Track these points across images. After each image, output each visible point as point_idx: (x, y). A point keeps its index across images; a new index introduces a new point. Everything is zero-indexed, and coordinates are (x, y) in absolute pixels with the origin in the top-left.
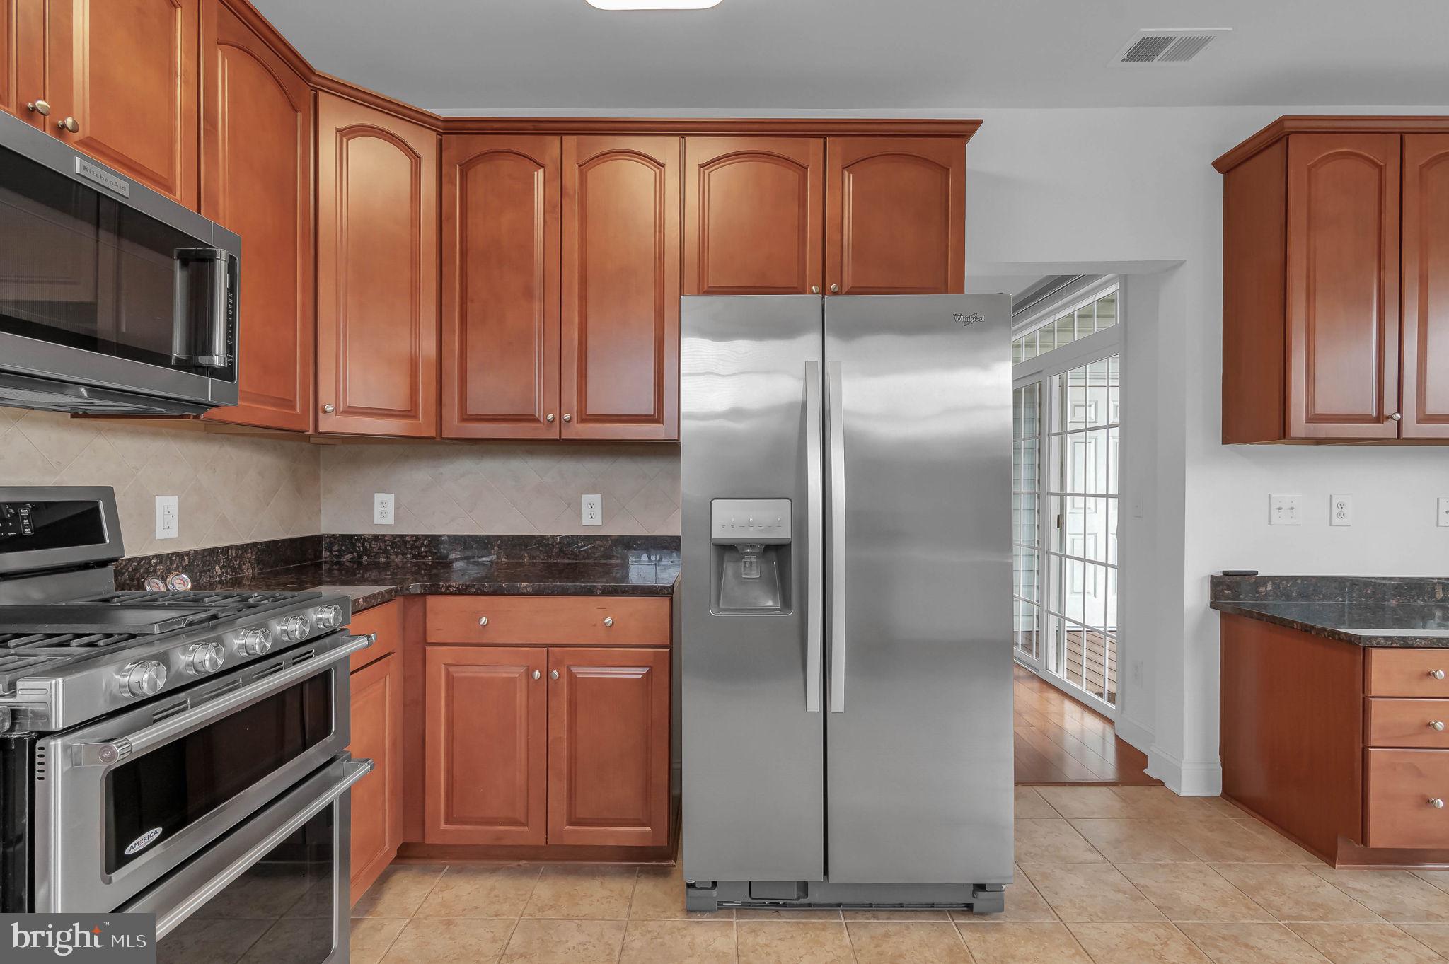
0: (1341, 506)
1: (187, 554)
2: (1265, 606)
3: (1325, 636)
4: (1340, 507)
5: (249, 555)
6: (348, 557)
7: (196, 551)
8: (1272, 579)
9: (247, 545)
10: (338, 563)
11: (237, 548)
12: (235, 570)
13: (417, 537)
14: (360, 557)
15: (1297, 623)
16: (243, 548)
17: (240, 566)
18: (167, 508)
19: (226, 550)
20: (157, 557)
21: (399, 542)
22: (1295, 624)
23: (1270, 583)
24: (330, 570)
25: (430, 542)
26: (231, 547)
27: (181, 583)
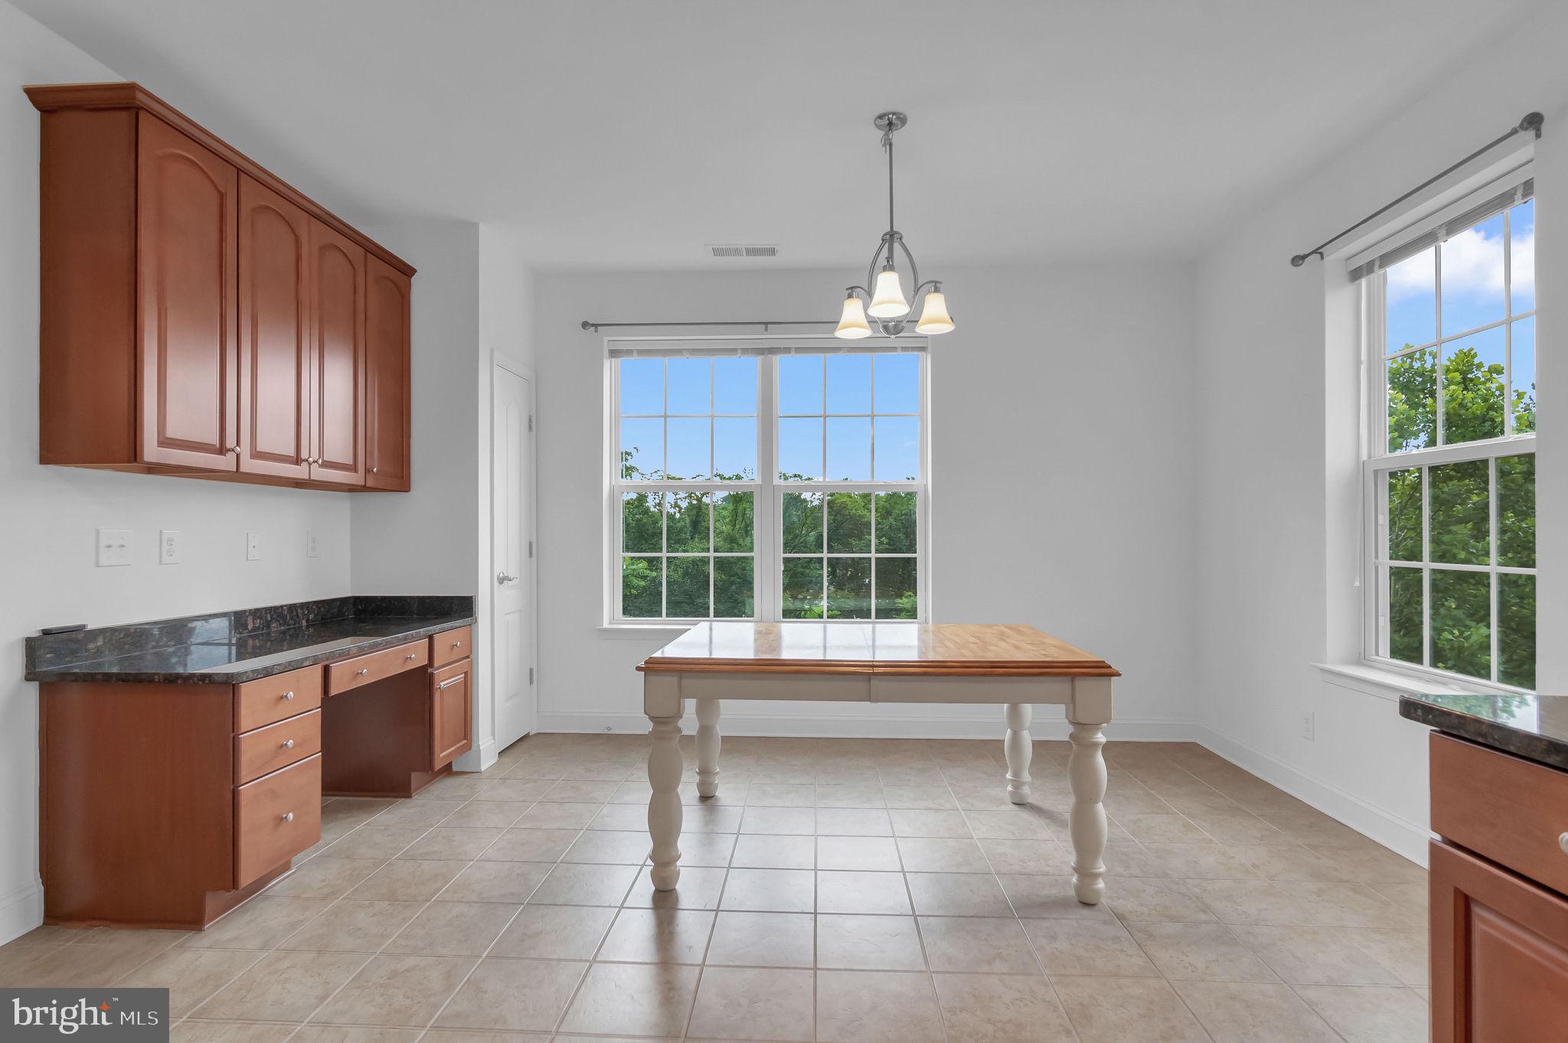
0: (170, 541)
2: (100, 664)
3: (194, 683)
4: (169, 543)
8: (102, 631)
15: (158, 674)
22: (156, 677)
23: (102, 637)
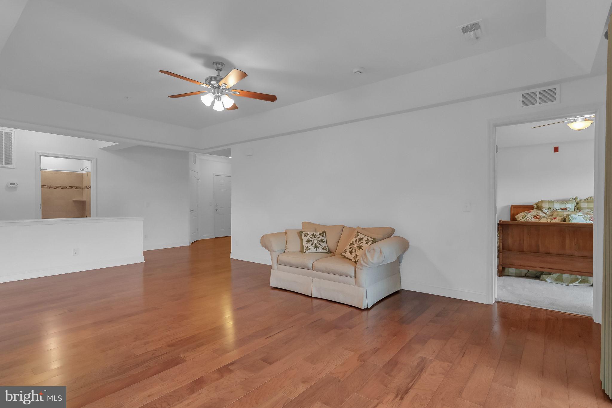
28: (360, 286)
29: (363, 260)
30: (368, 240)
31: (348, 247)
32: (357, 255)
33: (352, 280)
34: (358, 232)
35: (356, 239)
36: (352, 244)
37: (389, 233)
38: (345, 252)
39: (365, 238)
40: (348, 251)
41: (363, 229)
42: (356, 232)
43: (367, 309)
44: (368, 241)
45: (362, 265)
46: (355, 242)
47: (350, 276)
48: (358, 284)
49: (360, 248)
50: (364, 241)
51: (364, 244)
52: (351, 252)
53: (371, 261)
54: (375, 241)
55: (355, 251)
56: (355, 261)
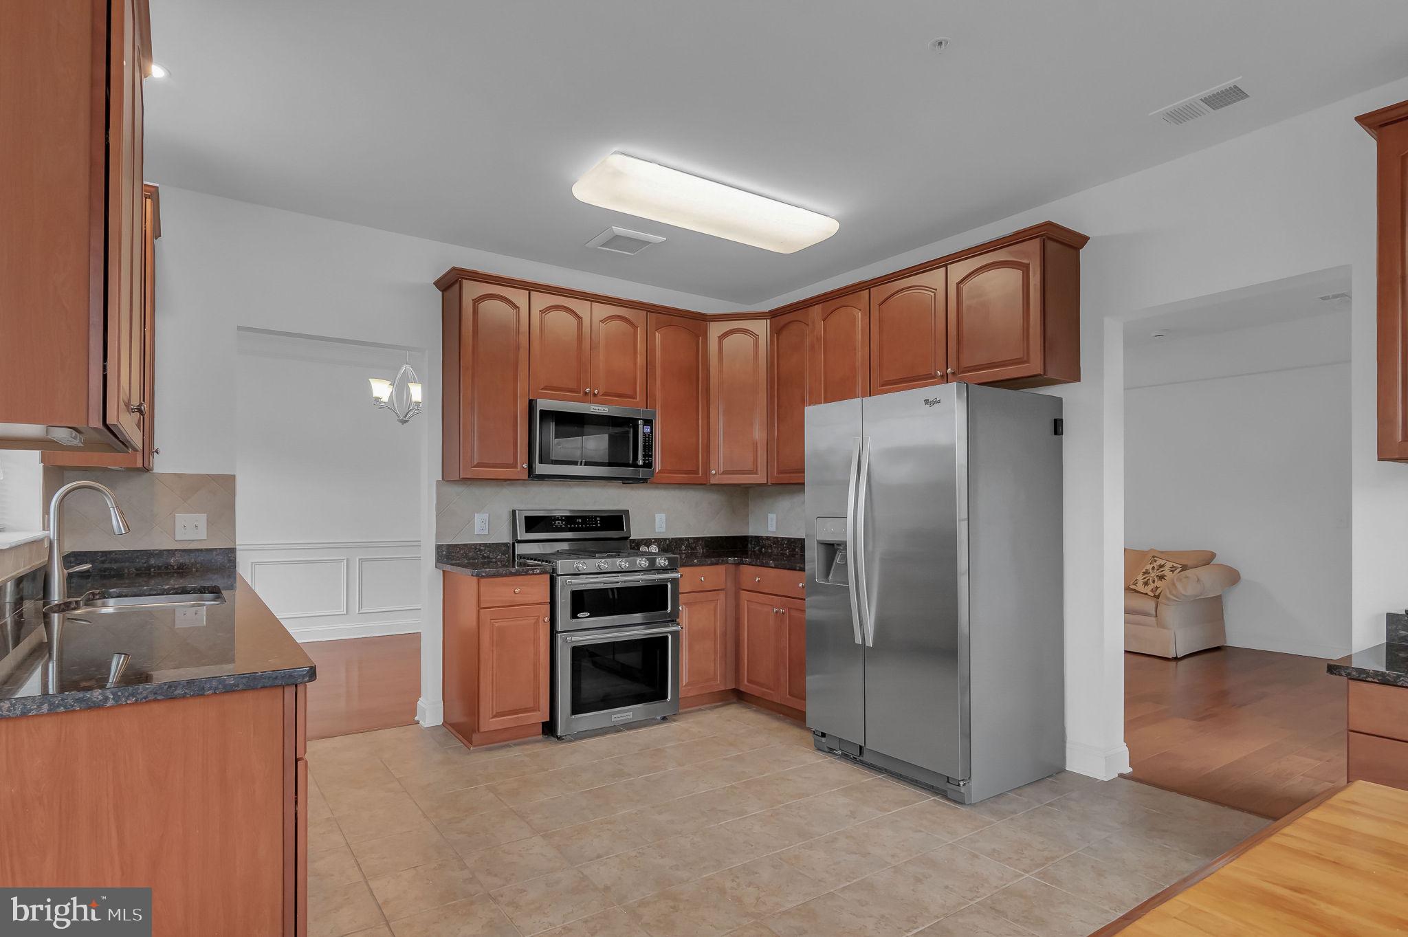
1: (668, 539)
5: (701, 542)
6: (757, 548)
7: (672, 539)
9: (699, 538)
10: (754, 551)
11: (694, 538)
12: (692, 549)
13: (783, 539)
14: (762, 548)
16: (697, 539)
17: (695, 547)
18: (660, 518)
19: (687, 539)
20: (655, 539)
21: (777, 541)
24: (751, 554)
25: (788, 542)
26: (691, 538)
27: (654, 549)
28: (1164, 627)
29: (1170, 592)
30: (1173, 567)
31: (1140, 577)
32: (1157, 588)
33: (1152, 620)
34: (1154, 557)
35: (1152, 566)
36: (1147, 572)
37: (1207, 559)
38: (1135, 584)
39: (1169, 565)
40: (1140, 583)
41: (1162, 552)
42: (1150, 556)
43: (1176, 659)
44: (1174, 569)
45: (1168, 599)
46: (1151, 570)
47: (1147, 614)
48: (1161, 625)
49: (1162, 577)
50: (1167, 568)
51: (1167, 572)
52: (1146, 584)
53: (1183, 592)
54: (1184, 568)
55: (1154, 582)
56: (1155, 595)
